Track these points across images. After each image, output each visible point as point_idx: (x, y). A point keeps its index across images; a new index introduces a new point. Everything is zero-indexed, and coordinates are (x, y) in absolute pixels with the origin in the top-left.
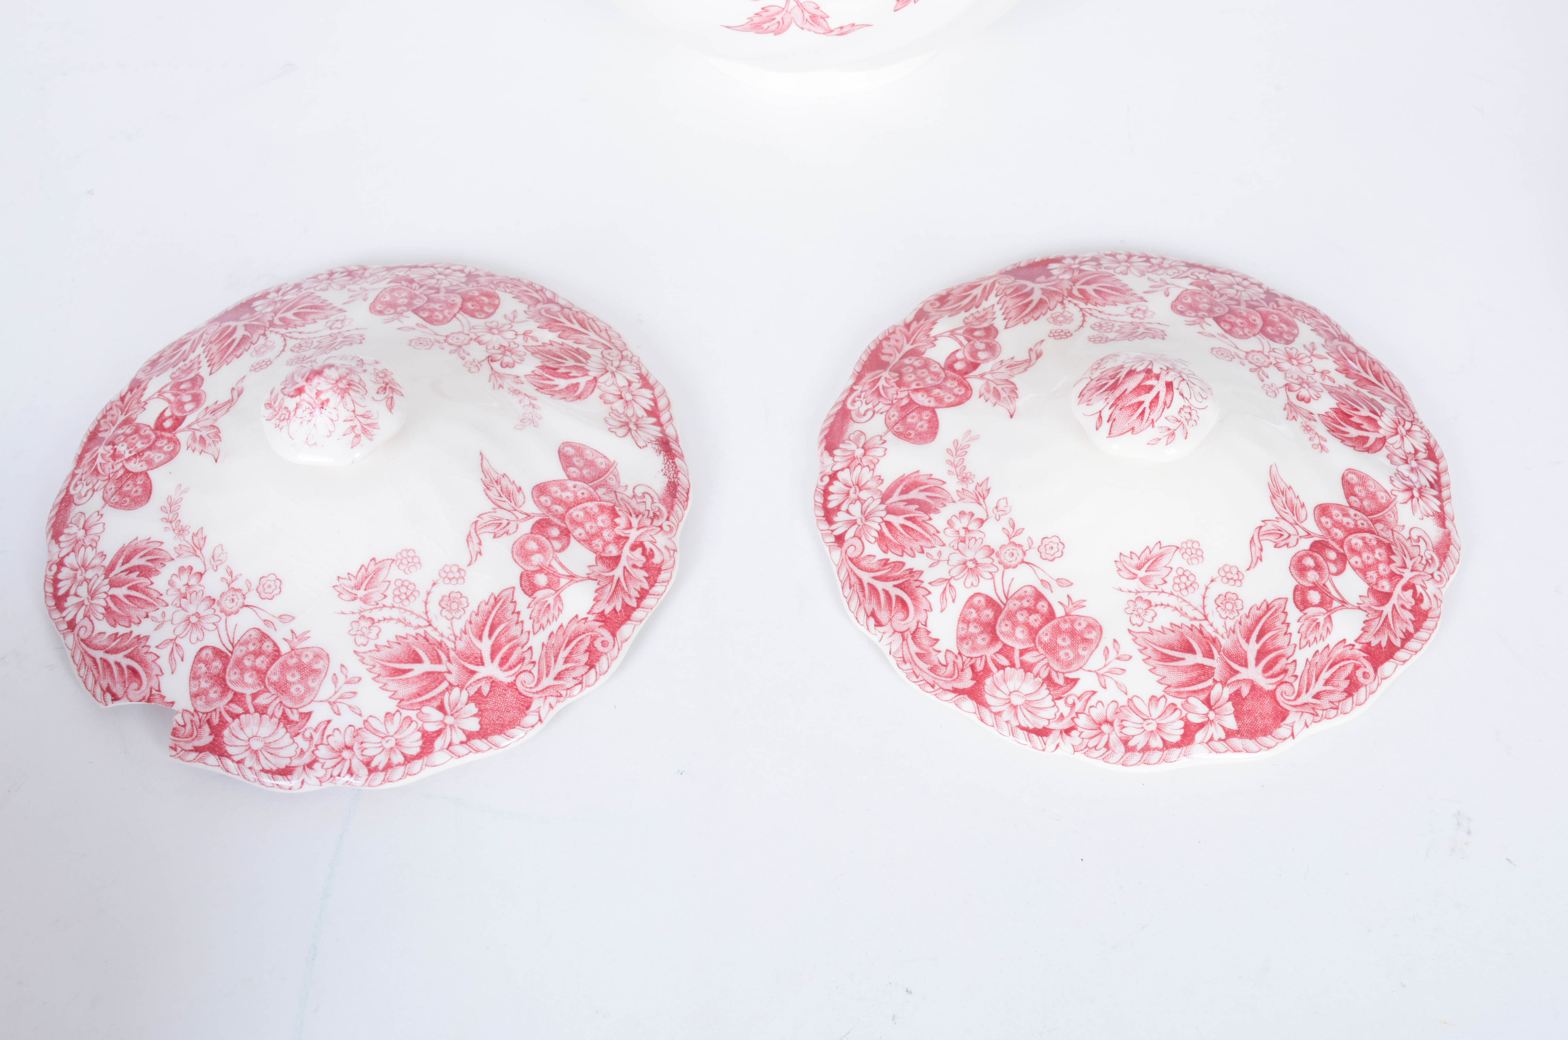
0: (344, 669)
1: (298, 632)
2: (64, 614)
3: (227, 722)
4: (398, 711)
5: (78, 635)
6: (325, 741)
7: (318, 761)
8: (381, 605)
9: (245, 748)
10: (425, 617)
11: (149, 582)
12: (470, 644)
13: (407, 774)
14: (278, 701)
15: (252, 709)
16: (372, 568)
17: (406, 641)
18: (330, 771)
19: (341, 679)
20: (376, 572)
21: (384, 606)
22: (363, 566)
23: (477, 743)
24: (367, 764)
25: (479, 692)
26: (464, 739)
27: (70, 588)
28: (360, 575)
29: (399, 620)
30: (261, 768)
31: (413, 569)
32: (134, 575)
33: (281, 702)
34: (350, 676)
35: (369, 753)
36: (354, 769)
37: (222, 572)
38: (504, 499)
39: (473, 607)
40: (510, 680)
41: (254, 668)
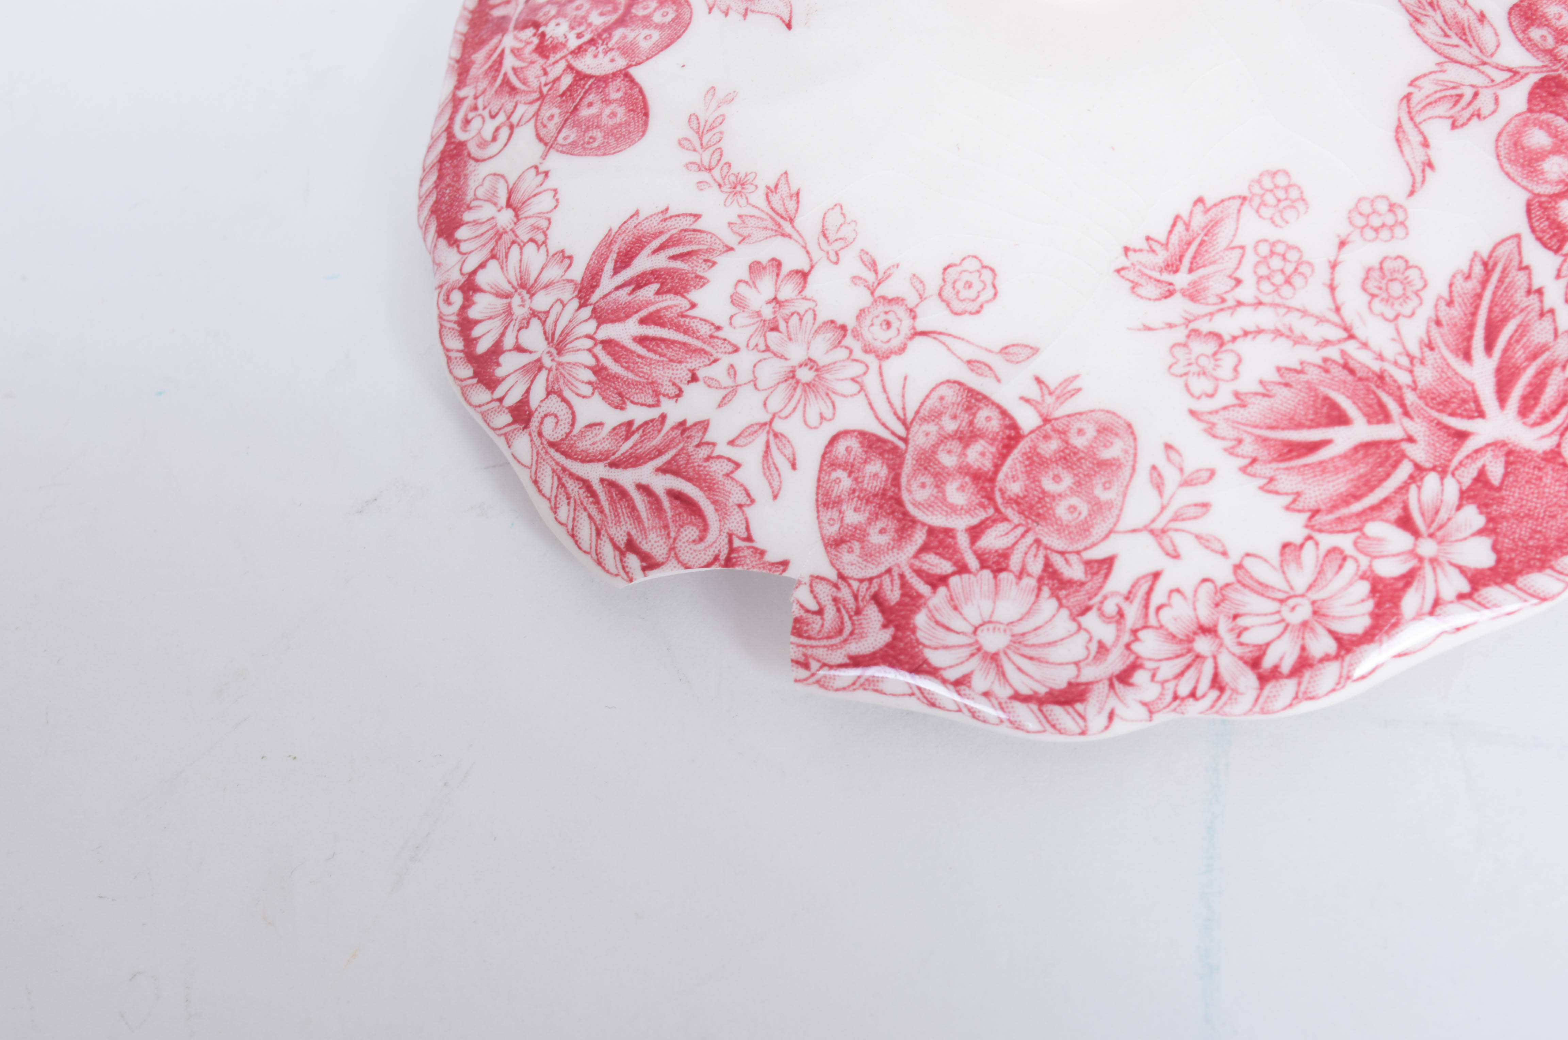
0: (1173, 455)
1: (1053, 380)
2: (499, 392)
3: (920, 596)
4: (1309, 538)
5: (540, 434)
6: (1152, 621)
7: (1141, 666)
8: (1231, 302)
9: (966, 652)
10: (1335, 318)
11: (685, 304)
12: (1445, 371)
13: (1345, 678)
14: (1030, 539)
15: (973, 563)
16: (1199, 220)
17: (1303, 377)
18: (1171, 686)
19: (1171, 477)
20: (1210, 229)
21: (1239, 304)
22: (1177, 218)
23: (1492, 592)
24: (1255, 663)
25: (1481, 478)
26: (1464, 586)
27: (503, 334)
28: (1174, 239)
29: (1278, 333)
30: (1009, 692)
31: (1290, 215)
32: (649, 292)
33: (1038, 542)
34: (1189, 468)
35: (1254, 637)
36: (1226, 675)
37: (851, 264)
38: (1455, 40)
39: (1438, 287)
40: (1548, 444)
41: (965, 470)
